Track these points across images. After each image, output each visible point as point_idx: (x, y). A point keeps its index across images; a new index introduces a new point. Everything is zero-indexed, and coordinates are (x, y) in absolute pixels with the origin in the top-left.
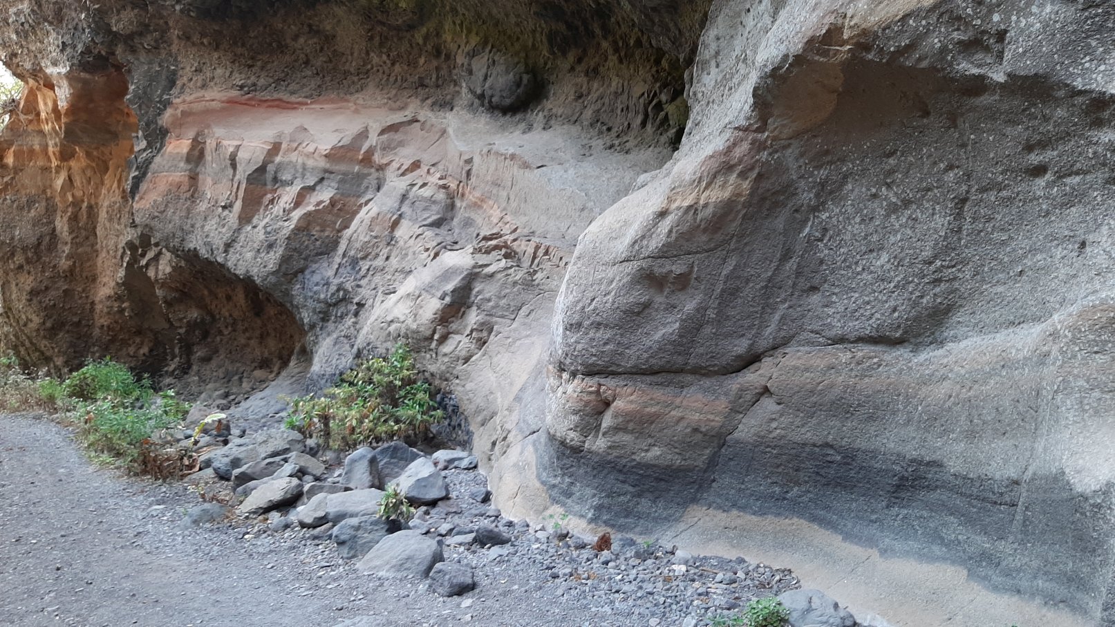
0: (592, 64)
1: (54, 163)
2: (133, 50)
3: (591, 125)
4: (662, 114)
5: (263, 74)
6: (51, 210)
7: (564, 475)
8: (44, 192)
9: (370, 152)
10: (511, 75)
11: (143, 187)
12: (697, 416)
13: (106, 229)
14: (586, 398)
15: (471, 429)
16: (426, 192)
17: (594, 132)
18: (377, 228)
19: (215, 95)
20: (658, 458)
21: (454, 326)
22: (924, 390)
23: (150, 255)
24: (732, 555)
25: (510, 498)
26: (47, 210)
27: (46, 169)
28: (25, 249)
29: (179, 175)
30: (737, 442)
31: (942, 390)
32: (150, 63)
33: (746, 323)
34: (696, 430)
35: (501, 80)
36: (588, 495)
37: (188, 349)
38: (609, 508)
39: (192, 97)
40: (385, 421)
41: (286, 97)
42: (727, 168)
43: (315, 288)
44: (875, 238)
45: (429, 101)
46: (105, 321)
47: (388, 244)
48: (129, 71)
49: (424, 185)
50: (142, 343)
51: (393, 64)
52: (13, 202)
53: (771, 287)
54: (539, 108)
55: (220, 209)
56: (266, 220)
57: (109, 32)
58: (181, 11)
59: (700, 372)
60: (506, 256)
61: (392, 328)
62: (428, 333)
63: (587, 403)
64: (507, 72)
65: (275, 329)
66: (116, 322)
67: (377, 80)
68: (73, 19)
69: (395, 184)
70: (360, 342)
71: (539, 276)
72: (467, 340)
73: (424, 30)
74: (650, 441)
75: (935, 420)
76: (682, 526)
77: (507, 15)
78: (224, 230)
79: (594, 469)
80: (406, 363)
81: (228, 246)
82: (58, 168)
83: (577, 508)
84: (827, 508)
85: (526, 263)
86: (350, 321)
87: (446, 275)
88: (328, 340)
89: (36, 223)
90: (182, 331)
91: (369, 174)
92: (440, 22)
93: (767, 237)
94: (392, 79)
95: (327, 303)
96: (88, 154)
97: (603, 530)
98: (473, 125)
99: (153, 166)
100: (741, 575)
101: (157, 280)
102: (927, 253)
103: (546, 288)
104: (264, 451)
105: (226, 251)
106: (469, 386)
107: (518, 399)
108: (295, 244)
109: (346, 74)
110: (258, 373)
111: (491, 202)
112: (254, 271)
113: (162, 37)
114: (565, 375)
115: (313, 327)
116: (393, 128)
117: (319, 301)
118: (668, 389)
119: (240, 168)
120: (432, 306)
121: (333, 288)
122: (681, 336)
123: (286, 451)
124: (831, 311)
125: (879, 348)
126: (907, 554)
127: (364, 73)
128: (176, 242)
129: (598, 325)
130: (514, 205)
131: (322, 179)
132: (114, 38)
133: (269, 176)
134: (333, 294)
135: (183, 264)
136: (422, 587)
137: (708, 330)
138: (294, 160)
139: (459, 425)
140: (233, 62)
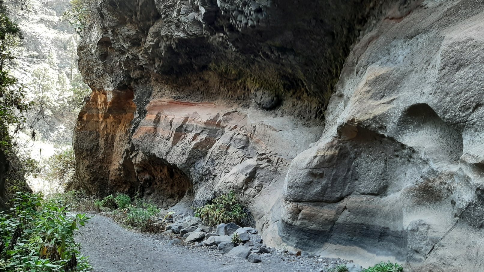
0: (298, 95)
1: (101, 120)
2: (137, 84)
3: (298, 116)
4: (322, 115)
5: (182, 93)
6: (98, 136)
7: (287, 233)
8: (96, 130)
9: (220, 122)
10: (270, 97)
11: (137, 131)
12: (326, 215)
13: (118, 144)
14: (294, 209)
15: (255, 220)
16: (239, 137)
17: (298, 119)
18: (222, 149)
19: (165, 100)
20: (315, 228)
21: (250, 185)
22: (384, 208)
23: (134, 154)
24: (336, 257)
25: (269, 241)
26: (96, 136)
27: (97, 122)
28: (87, 151)
29: (150, 127)
30: (338, 223)
31: (387, 208)
32: (143, 88)
33: (339, 188)
34: (326, 219)
35: (266, 99)
36: (294, 239)
37: (143, 190)
38: (300, 244)
39: (157, 100)
40: (226, 217)
41: (190, 101)
42: (332, 146)
43: (198, 169)
44: (369, 167)
45: (241, 105)
46: (113, 178)
47: (225, 154)
48: (135, 91)
49: (239, 134)
50: (126, 187)
51: (228, 91)
52: (84, 133)
53: (345, 179)
54: (280, 108)
55: (165, 140)
56: (182, 144)
57: (130, 77)
58: (156, 72)
59: (327, 202)
60: (268, 162)
61: (228, 185)
62: (241, 187)
63: (294, 211)
64: (269, 96)
65: (177, 183)
66: (117, 179)
67: (223, 96)
68: (117, 72)
69: (228, 133)
70: (216, 189)
71: (279, 169)
72: (254, 190)
73: (240, 81)
74: (313, 222)
75: (386, 216)
76: (322, 249)
77: (269, 78)
78: (166, 147)
79: (296, 231)
80: (234, 197)
81: (167, 153)
82: (102, 122)
83: (291, 243)
84: (363, 243)
85: (275, 164)
86: (210, 181)
87: (248, 167)
88: (202, 188)
89: (92, 141)
90: (142, 183)
91: (219, 130)
92: (246, 78)
93: (343, 165)
94: (228, 96)
95: (202, 174)
96: (114, 117)
97: (298, 250)
98: (256, 114)
99: (140, 124)
100: (338, 262)
101: (135, 164)
102: (380, 172)
103: (281, 173)
104: (190, 224)
105: (166, 155)
106: (254, 206)
107: (271, 210)
108: (192, 154)
109: (212, 94)
110: (169, 200)
111: (262, 142)
112: (177, 163)
113: (148, 79)
114: (288, 202)
115: (196, 183)
116: (228, 114)
117: (200, 174)
118: (318, 207)
119: (173, 126)
120: (242, 178)
121: (205, 169)
122: (321, 191)
123: (197, 224)
124: (361, 186)
125: (373, 196)
126: (383, 254)
127: (218, 94)
128: (147, 151)
129: (297, 187)
130: (270, 143)
131: (203, 131)
132: (130, 79)
133: (183, 129)
134: (205, 172)
135: (147, 158)
136: (246, 260)
137: (329, 190)
138: (193, 124)
139: (251, 219)
140: (172, 89)
